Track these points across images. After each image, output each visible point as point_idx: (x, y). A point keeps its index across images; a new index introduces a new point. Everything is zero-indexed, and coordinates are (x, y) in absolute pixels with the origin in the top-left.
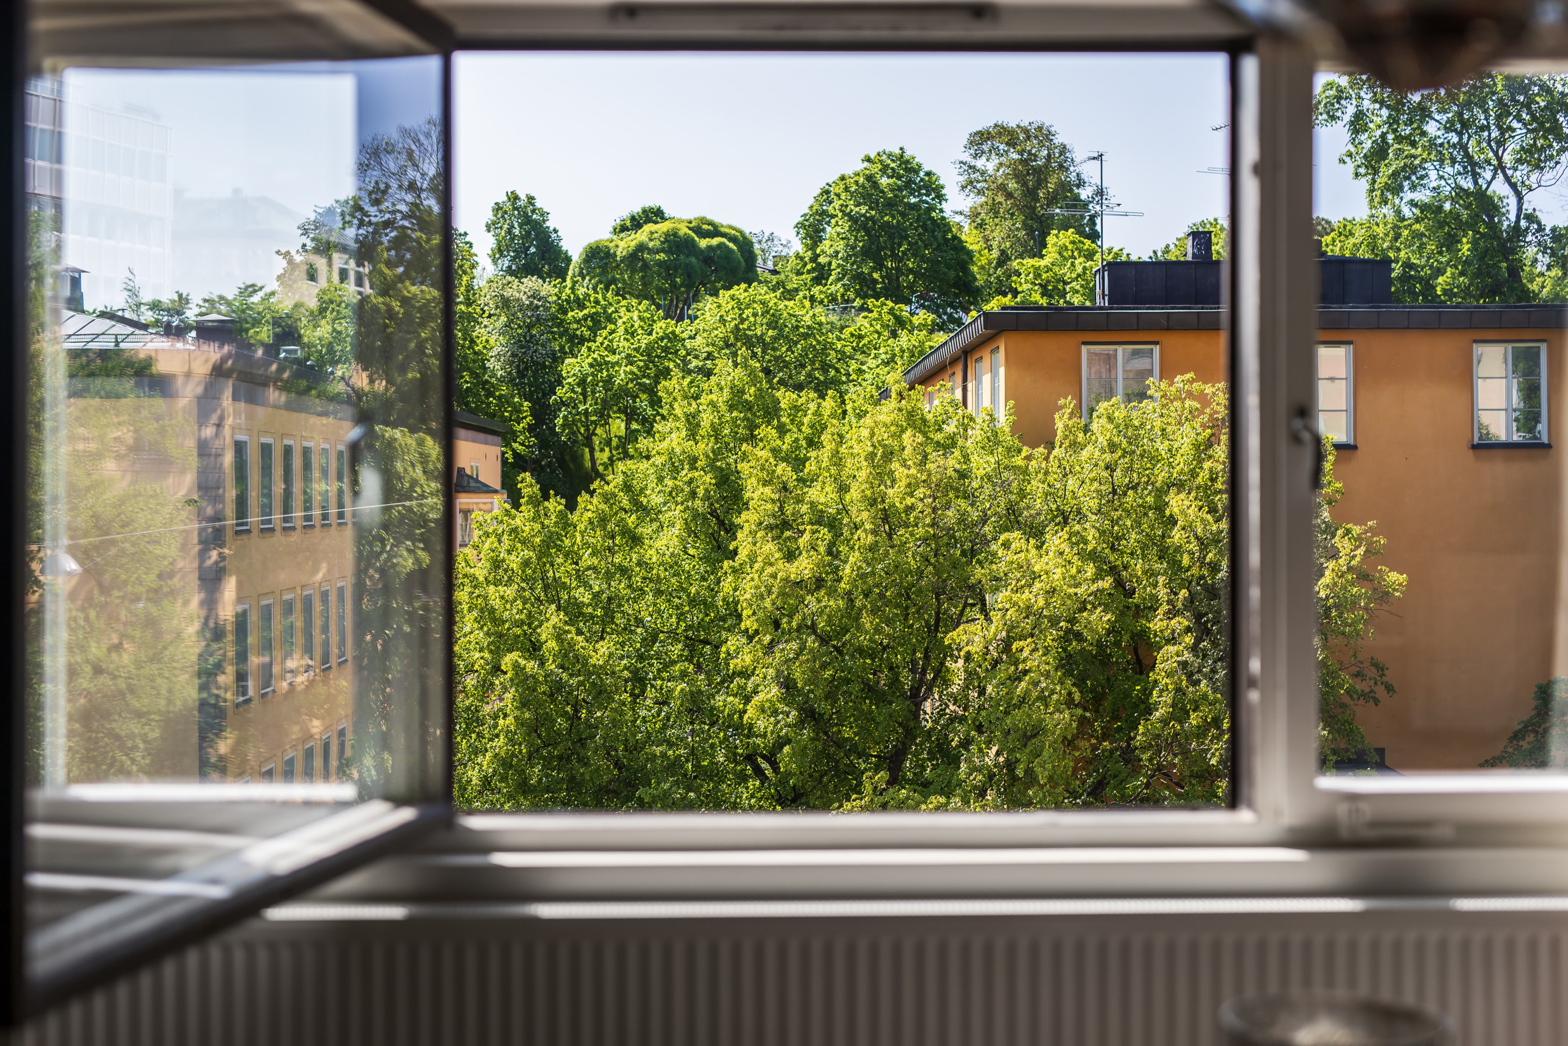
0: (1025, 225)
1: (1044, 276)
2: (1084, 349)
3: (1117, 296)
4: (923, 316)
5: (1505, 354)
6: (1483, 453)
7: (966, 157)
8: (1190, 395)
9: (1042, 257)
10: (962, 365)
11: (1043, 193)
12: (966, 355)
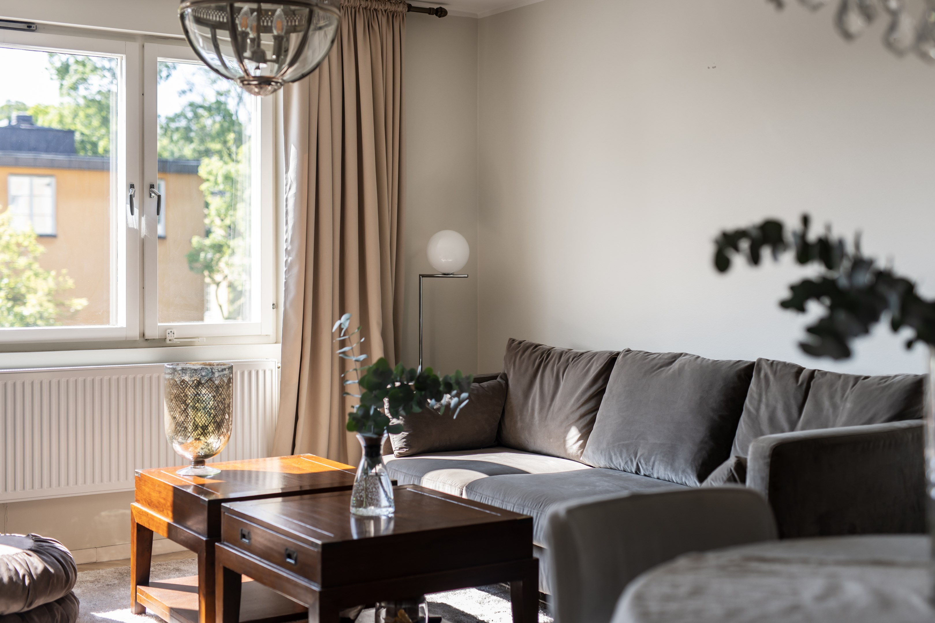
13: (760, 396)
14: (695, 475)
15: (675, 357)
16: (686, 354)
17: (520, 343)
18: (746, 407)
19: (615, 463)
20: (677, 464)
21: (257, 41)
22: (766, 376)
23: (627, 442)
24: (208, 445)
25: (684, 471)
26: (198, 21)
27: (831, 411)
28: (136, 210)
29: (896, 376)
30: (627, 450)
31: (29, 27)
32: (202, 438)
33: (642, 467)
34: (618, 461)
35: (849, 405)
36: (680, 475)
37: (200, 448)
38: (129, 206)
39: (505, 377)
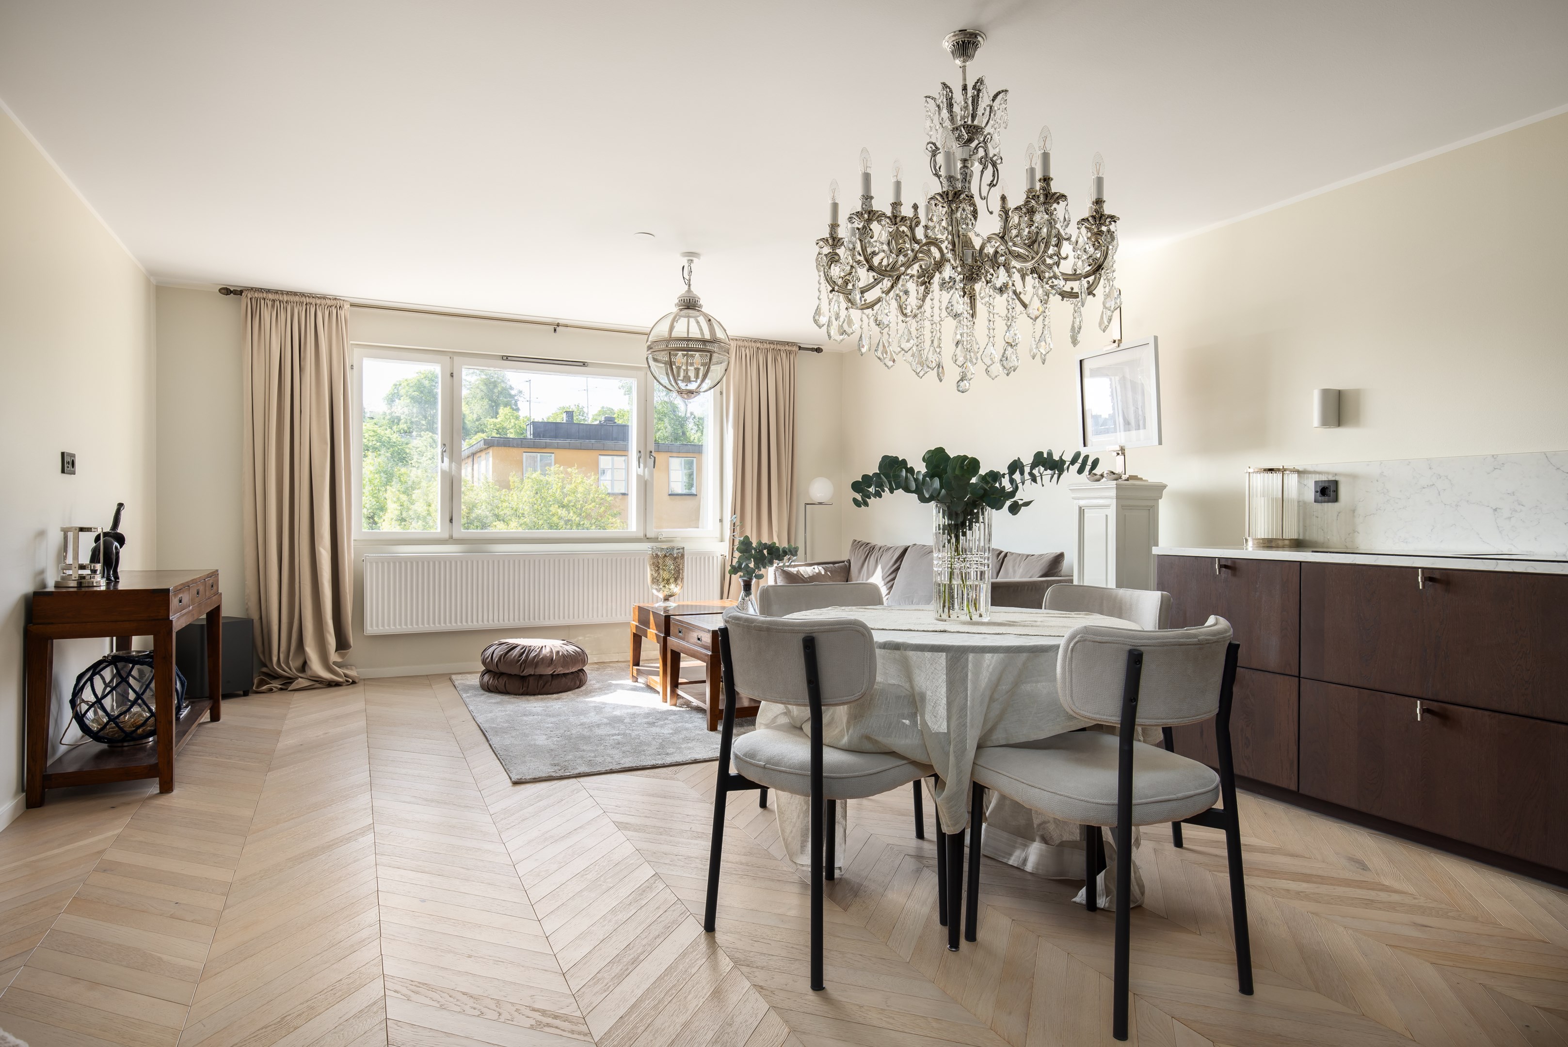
0: (488, 404)
1: (498, 426)
2: (524, 454)
3: (536, 434)
5: (682, 462)
6: (671, 497)
9: (497, 418)
10: (471, 459)
11: (496, 391)
12: (474, 454)
17: (859, 542)
21: (686, 371)
24: (670, 589)
26: (655, 360)
28: (642, 465)
31: (584, 364)
32: (666, 586)
37: (667, 592)
38: (638, 463)
39: (849, 561)
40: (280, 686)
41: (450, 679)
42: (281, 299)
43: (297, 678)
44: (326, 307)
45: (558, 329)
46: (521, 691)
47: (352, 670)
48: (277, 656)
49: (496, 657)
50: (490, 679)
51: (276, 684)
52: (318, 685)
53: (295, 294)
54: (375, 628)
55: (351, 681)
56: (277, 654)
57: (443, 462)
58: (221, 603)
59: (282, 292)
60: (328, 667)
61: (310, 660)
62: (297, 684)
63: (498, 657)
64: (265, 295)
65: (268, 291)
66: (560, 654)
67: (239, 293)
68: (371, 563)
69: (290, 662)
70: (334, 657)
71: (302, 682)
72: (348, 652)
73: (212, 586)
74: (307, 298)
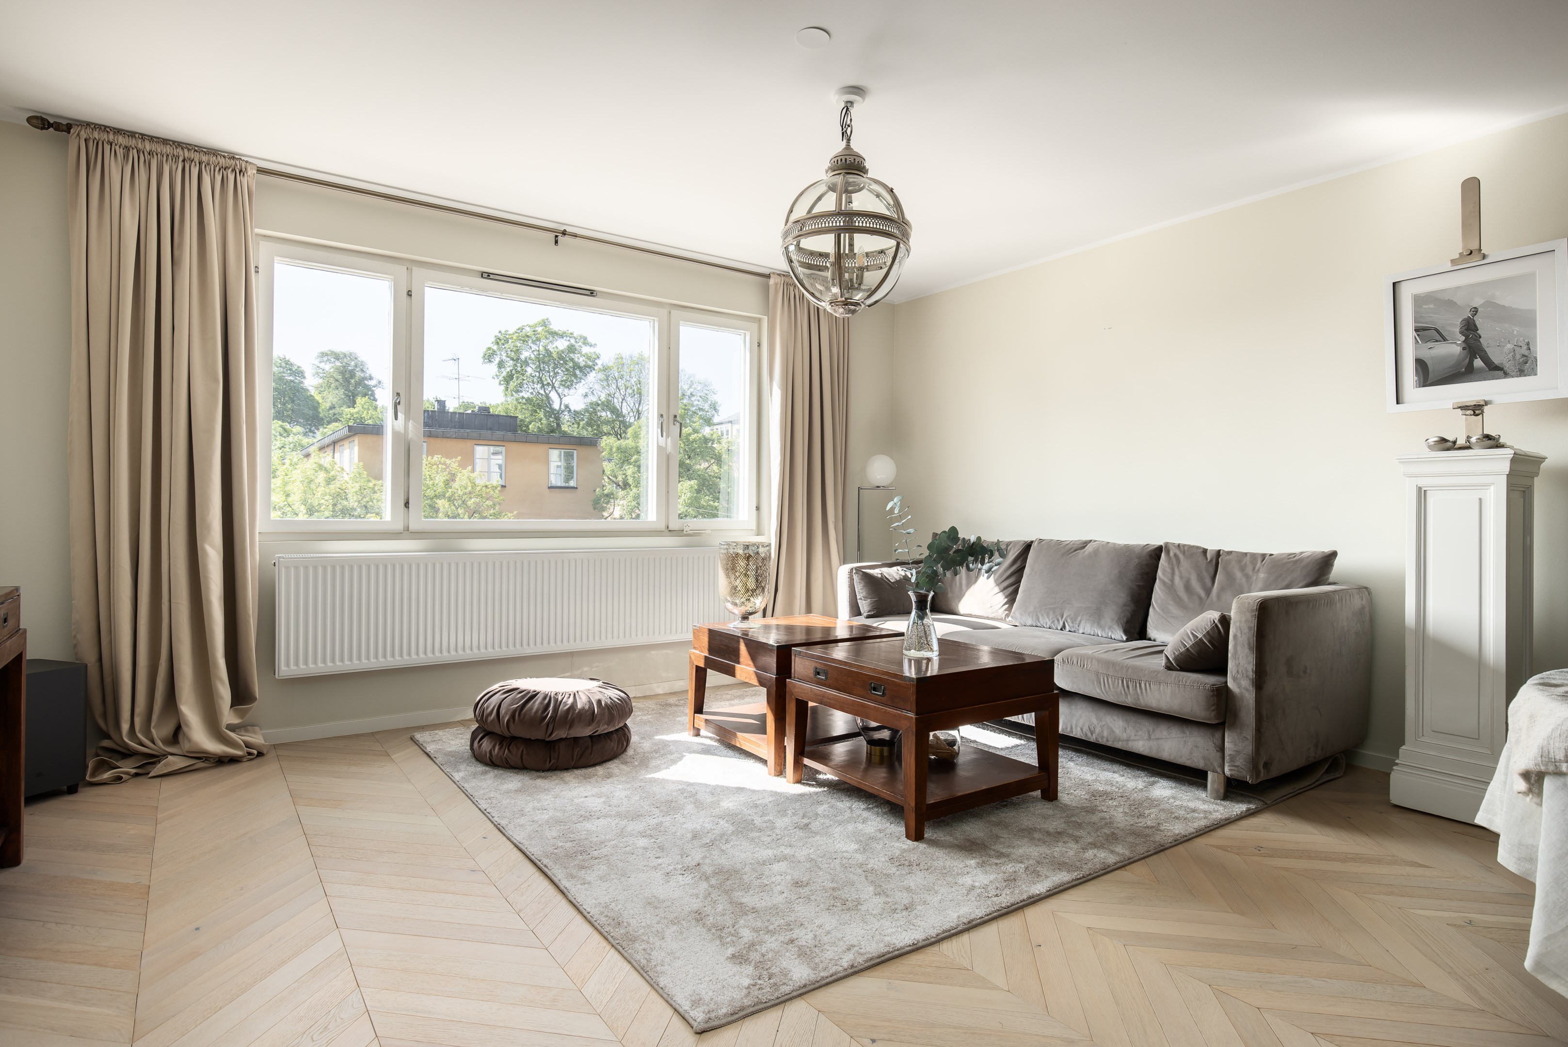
0: (344, 394)
4: (298, 429)
5: (560, 455)
7: (317, 362)
8: (440, 463)
9: (354, 408)
10: (332, 447)
11: (353, 381)
12: (334, 443)
13: (1173, 570)
14: (1122, 630)
15: (1085, 544)
16: (1095, 541)
18: (1159, 577)
19: (1042, 622)
20: (1103, 622)
22: (1175, 555)
23: (1053, 606)
25: (1110, 628)
27: (1244, 580)
28: (664, 434)
29: (1302, 553)
30: (1054, 612)
31: (592, 293)
33: (1069, 625)
34: (1045, 621)
35: (1262, 575)
36: (1107, 631)
38: (660, 430)
40: (134, 771)
41: (412, 739)
42: (140, 146)
43: (165, 755)
44: (217, 169)
45: (561, 239)
46: (548, 765)
47: (255, 733)
48: (129, 722)
49: (506, 713)
50: (494, 747)
51: (127, 767)
52: (201, 764)
53: (165, 141)
54: (293, 667)
55: (255, 752)
56: (129, 718)
57: (396, 418)
58: (25, 648)
59: (143, 137)
60: (217, 734)
61: (187, 726)
62: (165, 765)
63: (509, 713)
64: (111, 137)
65: (118, 131)
66: (603, 704)
67: (65, 128)
68: (287, 568)
69: (153, 731)
70: (228, 716)
71: (176, 762)
72: (251, 708)
73: (5, 620)
74: (186, 150)
